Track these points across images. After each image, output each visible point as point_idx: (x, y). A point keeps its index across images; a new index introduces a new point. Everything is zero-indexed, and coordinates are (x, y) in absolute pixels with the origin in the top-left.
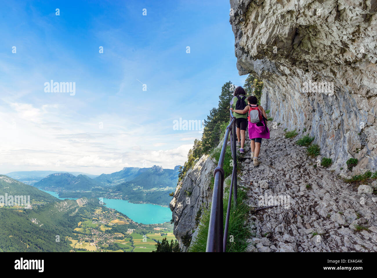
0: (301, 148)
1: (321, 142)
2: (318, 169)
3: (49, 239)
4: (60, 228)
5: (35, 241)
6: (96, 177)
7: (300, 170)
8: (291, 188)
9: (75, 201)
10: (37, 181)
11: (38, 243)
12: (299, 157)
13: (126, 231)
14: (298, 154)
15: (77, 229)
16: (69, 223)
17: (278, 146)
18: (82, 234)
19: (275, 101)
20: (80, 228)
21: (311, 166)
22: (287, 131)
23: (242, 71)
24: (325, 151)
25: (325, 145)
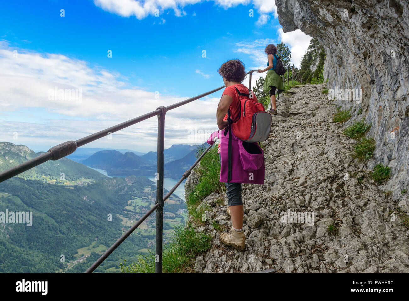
0: (347, 142)
1: (378, 135)
2: (364, 185)
3: (101, 216)
4: (111, 206)
5: (88, 218)
6: (143, 155)
7: (332, 186)
8: (302, 227)
9: (124, 179)
10: (85, 159)
11: (91, 219)
12: (339, 160)
13: (177, 211)
14: (339, 153)
15: (128, 208)
16: (119, 201)
17: (314, 137)
18: (132, 212)
19: (333, 66)
20: (130, 206)
21: (353, 179)
22: (341, 109)
23: (286, 26)
24: (381, 153)
25: (383, 142)
